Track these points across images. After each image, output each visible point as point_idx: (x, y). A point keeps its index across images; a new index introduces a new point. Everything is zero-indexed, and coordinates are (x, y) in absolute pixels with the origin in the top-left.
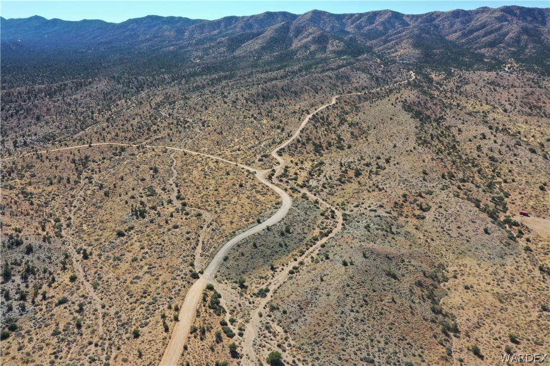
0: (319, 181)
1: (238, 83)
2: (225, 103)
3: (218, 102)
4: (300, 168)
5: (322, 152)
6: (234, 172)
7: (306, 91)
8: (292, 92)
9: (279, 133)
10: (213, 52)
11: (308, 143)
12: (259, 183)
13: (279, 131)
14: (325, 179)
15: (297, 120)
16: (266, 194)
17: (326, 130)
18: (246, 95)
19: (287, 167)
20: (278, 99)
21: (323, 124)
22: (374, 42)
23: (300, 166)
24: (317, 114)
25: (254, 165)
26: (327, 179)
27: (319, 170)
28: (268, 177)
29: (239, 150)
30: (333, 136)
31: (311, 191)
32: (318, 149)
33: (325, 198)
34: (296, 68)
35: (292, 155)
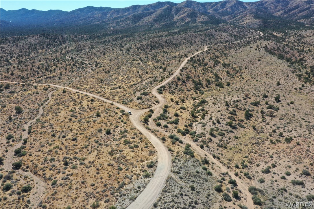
0: (204, 125)
1: (134, 39)
2: (121, 50)
3: (116, 50)
4: (182, 108)
5: (202, 89)
6: (107, 113)
7: (183, 44)
8: (173, 44)
9: (161, 73)
10: (122, 24)
11: (188, 80)
12: (132, 129)
13: (161, 70)
14: (211, 124)
15: (177, 62)
16: (137, 147)
17: (203, 70)
18: (138, 45)
19: (166, 107)
20: (163, 48)
21: (200, 65)
22: (227, 17)
23: (181, 105)
24: (194, 57)
25: (131, 104)
26: (214, 123)
27: (203, 110)
28: (143, 120)
29: (120, 87)
30: (211, 75)
31: (196, 141)
32: (198, 86)
33: (215, 152)
34: (176, 31)
35: (173, 93)
